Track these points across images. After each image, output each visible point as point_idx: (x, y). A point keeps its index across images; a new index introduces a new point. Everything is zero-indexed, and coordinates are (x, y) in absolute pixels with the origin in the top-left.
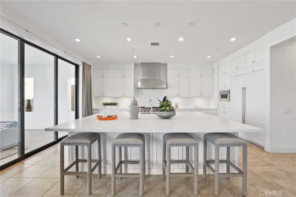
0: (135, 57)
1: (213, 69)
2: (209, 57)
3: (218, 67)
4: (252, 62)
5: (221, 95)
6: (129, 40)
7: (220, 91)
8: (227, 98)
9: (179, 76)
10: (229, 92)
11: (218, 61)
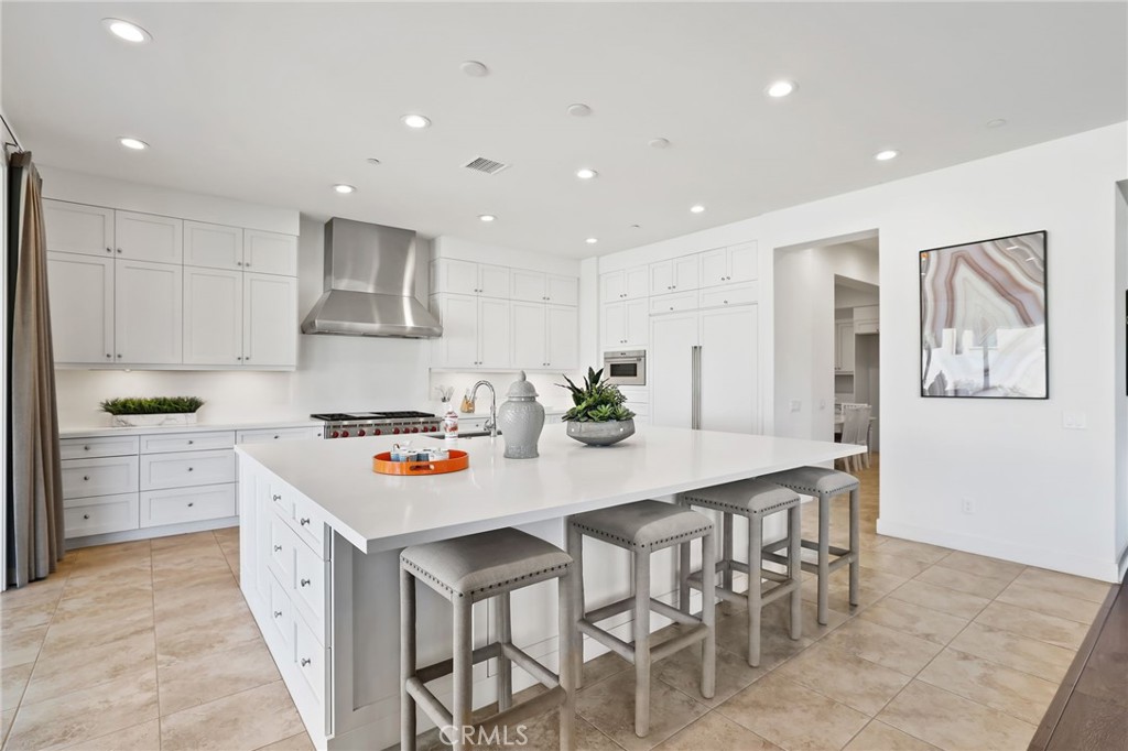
0: (344, 190)
1: (579, 279)
2: (592, 241)
3: (599, 276)
4: (723, 279)
5: (612, 365)
6: (415, 122)
7: (605, 353)
8: (635, 375)
9: (482, 294)
10: (642, 356)
11: (598, 257)
